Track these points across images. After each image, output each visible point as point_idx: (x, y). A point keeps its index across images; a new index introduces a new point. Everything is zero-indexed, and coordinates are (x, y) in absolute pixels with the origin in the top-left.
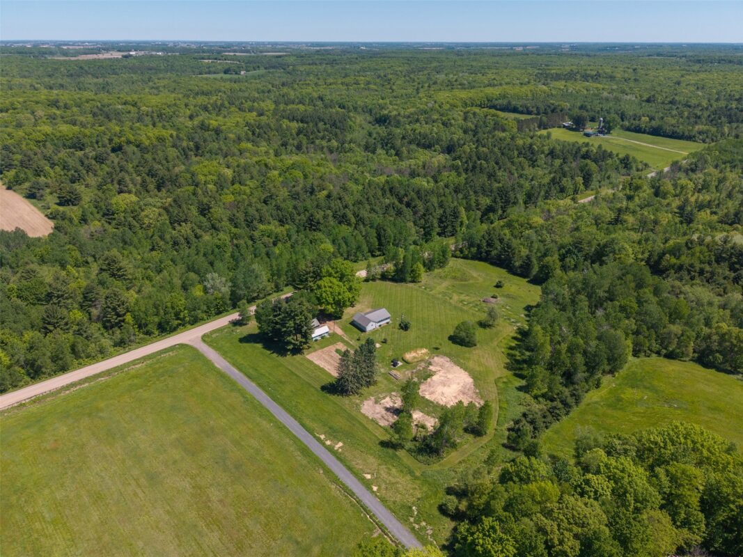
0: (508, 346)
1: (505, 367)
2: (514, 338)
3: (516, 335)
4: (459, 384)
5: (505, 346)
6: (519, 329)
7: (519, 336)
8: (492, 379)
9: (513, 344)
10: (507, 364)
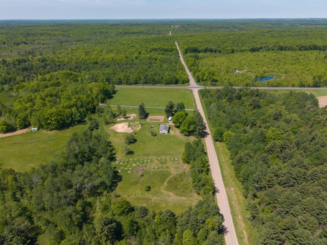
0: (115, 149)
1: (111, 141)
2: (114, 154)
3: (115, 156)
4: (119, 128)
5: (116, 149)
6: (116, 160)
7: (113, 156)
8: (112, 135)
9: (114, 152)
10: (111, 143)
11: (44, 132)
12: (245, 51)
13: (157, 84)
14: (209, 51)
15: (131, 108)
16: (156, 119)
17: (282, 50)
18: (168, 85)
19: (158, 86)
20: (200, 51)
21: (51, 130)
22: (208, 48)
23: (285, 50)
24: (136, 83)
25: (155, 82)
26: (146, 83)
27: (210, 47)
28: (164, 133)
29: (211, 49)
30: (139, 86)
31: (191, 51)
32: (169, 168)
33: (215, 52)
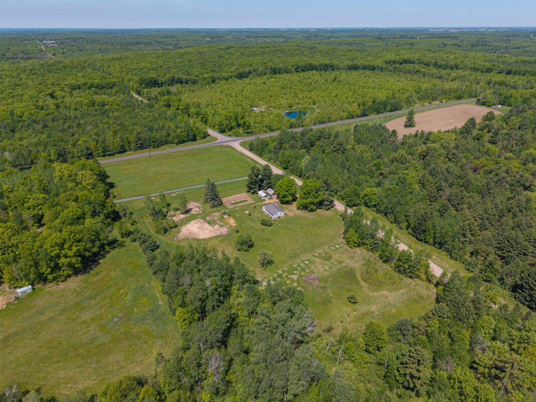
4: (198, 232)
11: (51, 287)
12: (231, 78)
13: (162, 145)
14: (177, 83)
15: (174, 195)
16: (239, 201)
17: (276, 73)
18: (183, 144)
19: (165, 149)
20: (162, 83)
21: (65, 280)
22: (173, 77)
23: (280, 73)
24: (123, 151)
25: (159, 144)
26: (141, 147)
27: (176, 76)
28: (279, 217)
29: (179, 79)
30: (129, 155)
31: (147, 85)
32: (344, 262)
33: (187, 83)
